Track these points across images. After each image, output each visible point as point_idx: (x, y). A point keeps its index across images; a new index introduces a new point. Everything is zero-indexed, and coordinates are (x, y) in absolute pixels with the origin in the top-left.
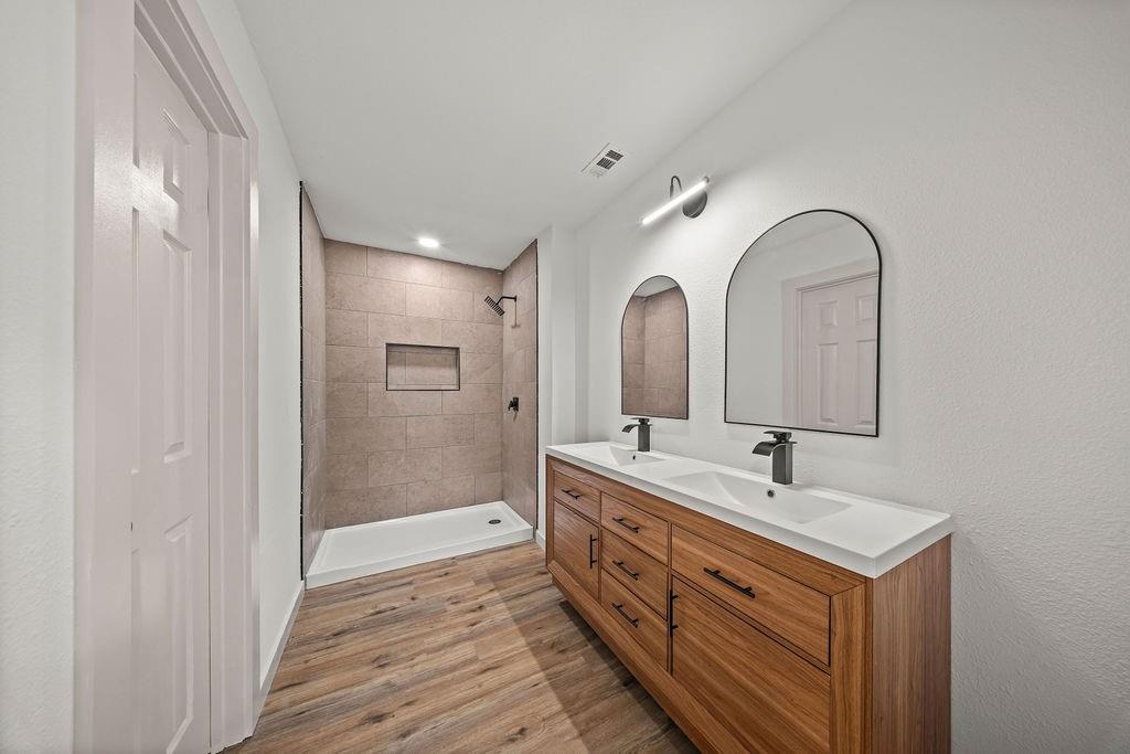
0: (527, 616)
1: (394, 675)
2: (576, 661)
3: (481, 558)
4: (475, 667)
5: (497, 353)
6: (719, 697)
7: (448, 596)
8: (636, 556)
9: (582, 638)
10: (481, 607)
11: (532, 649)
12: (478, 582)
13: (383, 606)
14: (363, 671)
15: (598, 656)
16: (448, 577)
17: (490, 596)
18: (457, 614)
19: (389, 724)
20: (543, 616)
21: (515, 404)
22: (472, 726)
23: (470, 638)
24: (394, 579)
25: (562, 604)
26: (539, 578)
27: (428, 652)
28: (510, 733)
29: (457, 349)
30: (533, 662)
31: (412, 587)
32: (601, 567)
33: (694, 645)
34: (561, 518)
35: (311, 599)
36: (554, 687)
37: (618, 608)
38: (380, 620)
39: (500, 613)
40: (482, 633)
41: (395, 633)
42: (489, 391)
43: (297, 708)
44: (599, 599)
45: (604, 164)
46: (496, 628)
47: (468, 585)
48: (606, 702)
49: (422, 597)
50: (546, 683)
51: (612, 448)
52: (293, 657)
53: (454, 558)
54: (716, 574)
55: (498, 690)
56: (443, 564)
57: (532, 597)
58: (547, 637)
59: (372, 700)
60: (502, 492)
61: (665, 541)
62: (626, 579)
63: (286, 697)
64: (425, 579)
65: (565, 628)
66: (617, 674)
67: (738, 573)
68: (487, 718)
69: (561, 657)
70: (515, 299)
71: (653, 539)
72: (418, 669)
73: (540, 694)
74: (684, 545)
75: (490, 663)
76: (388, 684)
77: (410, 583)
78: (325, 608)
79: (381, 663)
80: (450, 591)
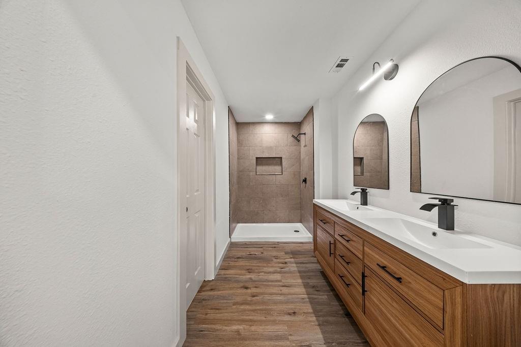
0: (305, 272)
1: (253, 276)
2: (324, 297)
3: (289, 245)
4: (280, 284)
5: (298, 159)
6: (386, 331)
7: (274, 255)
8: (349, 254)
9: (328, 288)
10: (286, 263)
11: (304, 285)
12: (286, 253)
13: (252, 253)
14: (243, 272)
15: (335, 299)
16: (276, 249)
17: (290, 260)
18: (276, 263)
19: (249, 291)
20: (311, 274)
21: (305, 181)
22: (276, 303)
23: (280, 272)
24: (257, 245)
25: (321, 272)
26: (312, 259)
27: (265, 273)
28: (290, 311)
29: (281, 158)
30: (303, 290)
31: (262, 249)
32: (335, 257)
33: (374, 302)
34: (320, 233)
35: (232, 245)
36: (311, 303)
37: (341, 277)
38: (251, 257)
39: (293, 267)
40: (285, 273)
41: (254, 263)
42: (294, 175)
43: (224, 276)
44: (334, 272)
45: (340, 66)
46: (290, 272)
47: (282, 253)
48: (334, 318)
49: (265, 253)
50: (308, 300)
51: (347, 202)
52: (226, 261)
53: (278, 242)
54: (384, 268)
55: (288, 295)
56: (274, 243)
57: (308, 265)
58: (312, 283)
59: (246, 282)
60: (301, 219)
61: (361, 248)
62: (345, 265)
63: (223, 272)
64: (267, 247)
65: (321, 282)
66: (342, 309)
67: (395, 270)
68: (281, 302)
69: (316, 292)
70: (305, 134)
71: (356, 246)
72: (260, 277)
73: (304, 303)
74: (370, 252)
75: (286, 284)
76: (251, 279)
77: (262, 247)
78: (235, 249)
79: (250, 271)
80: (275, 254)
